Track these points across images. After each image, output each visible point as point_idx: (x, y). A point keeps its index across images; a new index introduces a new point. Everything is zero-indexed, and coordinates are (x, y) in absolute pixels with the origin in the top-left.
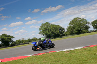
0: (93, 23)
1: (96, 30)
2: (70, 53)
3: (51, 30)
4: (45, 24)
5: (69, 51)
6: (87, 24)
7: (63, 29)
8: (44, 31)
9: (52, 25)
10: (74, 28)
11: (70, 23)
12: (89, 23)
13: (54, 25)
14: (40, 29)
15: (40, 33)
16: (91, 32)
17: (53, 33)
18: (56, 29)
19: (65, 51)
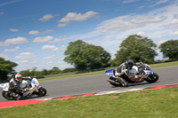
0: (163, 46)
1: (167, 59)
3: (86, 56)
4: (76, 43)
5: (117, 94)
6: (152, 48)
7: (108, 55)
8: (73, 56)
9: (89, 46)
10: (128, 53)
11: (122, 45)
12: (155, 46)
13: (93, 46)
14: (66, 53)
15: (65, 60)
16: (159, 62)
17: (88, 60)
18: (95, 54)
19: (110, 95)
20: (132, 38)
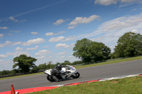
2: (119, 83)
3: (90, 51)
4: (82, 41)
5: (117, 80)
7: (109, 49)
8: (80, 51)
9: (93, 43)
10: (125, 47)
11: (119, 41)
13: (95, 43)
14: (74, 49)
15: (74, 55)
18: (98, 49)
20: (127, 35)
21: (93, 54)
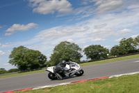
0: (87, 50)
1: (90, 59)
2: (51, 91)
3: (26, 58)
4: (19, 48)
5: (50, 88)
6: (78, 51)
7: (45, 57)
8: (16, 59)
9: (29, 51)
10: (60, 55)
11: (55, 49)
12: (81, 50)
13: (32, 51)
14: (11, 57)
15: (10, 62)
16: (84, 62)
17: (28, 62)
18: (34, 57)
19: (44, 89)
20: (63, 44)
21: (29, 62)
